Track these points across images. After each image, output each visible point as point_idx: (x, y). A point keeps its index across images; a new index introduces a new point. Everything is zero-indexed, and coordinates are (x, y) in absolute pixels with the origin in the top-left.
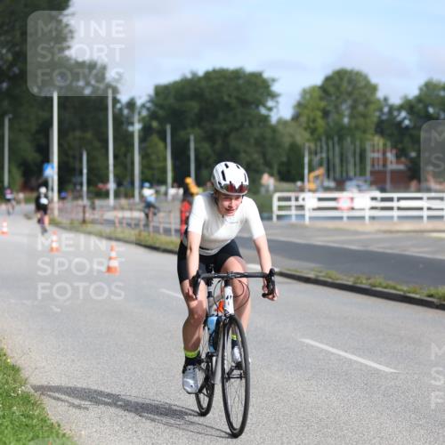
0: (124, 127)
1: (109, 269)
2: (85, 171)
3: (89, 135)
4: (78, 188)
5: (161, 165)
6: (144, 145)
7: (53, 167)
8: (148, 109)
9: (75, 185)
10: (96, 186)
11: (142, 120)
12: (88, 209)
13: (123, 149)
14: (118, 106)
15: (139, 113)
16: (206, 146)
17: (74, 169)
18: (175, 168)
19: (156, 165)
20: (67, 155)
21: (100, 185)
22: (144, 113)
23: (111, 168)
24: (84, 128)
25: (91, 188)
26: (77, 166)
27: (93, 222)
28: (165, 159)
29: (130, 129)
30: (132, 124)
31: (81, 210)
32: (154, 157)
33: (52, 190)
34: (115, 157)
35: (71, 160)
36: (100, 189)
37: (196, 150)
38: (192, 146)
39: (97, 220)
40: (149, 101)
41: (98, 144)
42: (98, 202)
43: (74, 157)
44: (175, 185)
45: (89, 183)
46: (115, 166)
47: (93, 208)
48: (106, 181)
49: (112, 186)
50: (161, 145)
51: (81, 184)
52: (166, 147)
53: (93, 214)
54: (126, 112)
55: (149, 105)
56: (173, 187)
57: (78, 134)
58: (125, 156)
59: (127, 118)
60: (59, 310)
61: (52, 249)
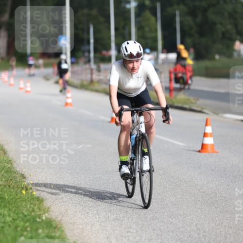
0: (123, 5)
2: (92, 41)
4: (86, 54)
5: (153, 35)
6: (139, 19)
9: (84, 52)
10: (100, 53)
12: (95, 71)
13: (122, 23)
16: (189, 20)
17: (83, 40)
18: (164, 38)
19: (149, 35)
21: (104, 52)
23: (113, 38)
24: (90, 6)
25: (98, 55)
26: (85, 36)
27: (99, 82)
28: (156, 30)
29: (128, 6)
30: (129, 2)
31: (89, 72)
32: (147, 29)
34: (116, 29)
35: (81, 32)
36: (104, 55)
37: (181, 22)
38: (178, 19)
39: (102, 80)
41: (102, 19)
42: (103, 66)
43: (83, 30)
44: (165, 50)
45: (95, 51)
46: (116, 36)
47: (99, 70)
48: (108, 48)
50: (153, 19)
51: (89, 52)
52: (156, 21)
53: (99, 75)
56: (162, 52)
58: (124, 28)
61: (67, 104)
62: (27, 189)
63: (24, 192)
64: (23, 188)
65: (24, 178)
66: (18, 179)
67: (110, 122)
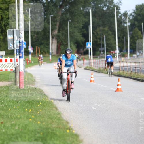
0: (123, 24)
1: (117, 89)
2: (105, 45)
3: (106, 29)
4: (102, 53)
6: (131, 32)
7: (90, 44)
8: (133, 16)
9: (100, 51)
10: (110, 52)
11: (130, 21)
13: (122, 35)
14: (120, 15)
15: (129, 18)
17: (100, 44)
20: (96, 38)
21: (112, 52)
22: (131, 18)
23: (117, 43)
24: (104, 25)
26: (101, 43)
29: (125, 25)
30: (126, 23)
33: (90, 54)
34: (118, 38)
35: (98, 40)
40: (134, 12)
41: (111, 33)
43: (100, 39)
45: (106, 51)
46: (118, 42)
49: (117, 51)
51: (103, 51)
54: (123, 17)
55: (133, 14)
57: (101, 28)
58: (123, 38)
59: (124, 20)
60: (95, 109)
61: (91, 81)
62: (69, 130)
63: (68, 131)
64: (67, 129)
65: (68, 123)
66: (64, 124)
67: (116, 91)
